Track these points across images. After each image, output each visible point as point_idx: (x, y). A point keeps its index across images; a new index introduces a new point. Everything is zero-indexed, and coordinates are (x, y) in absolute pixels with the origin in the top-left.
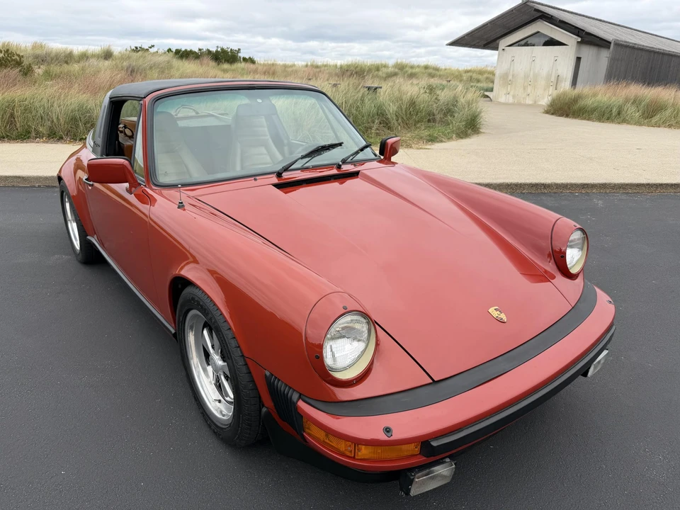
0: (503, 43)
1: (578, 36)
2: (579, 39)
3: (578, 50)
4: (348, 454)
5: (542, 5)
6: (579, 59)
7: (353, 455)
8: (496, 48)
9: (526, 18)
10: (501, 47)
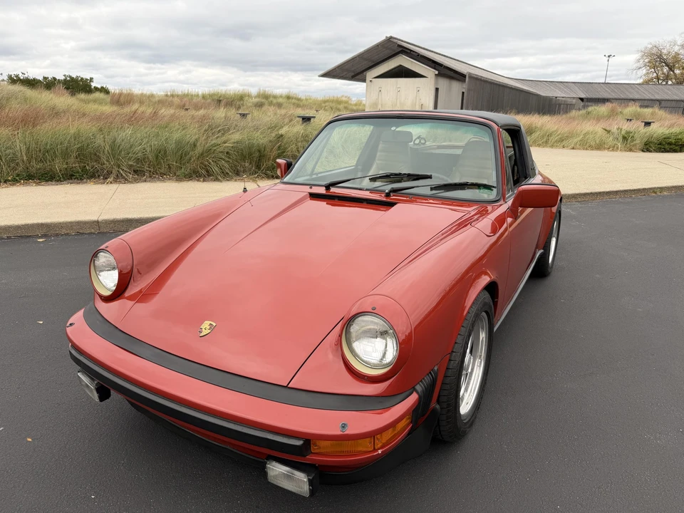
0: (371, 74)
1: (435, 69)
2: (437, 72)
3: (436, 83)
5: (402, 41)
6: (437, 89)
8: (364, 80)
9: (388, 53)
10: (368, 79)
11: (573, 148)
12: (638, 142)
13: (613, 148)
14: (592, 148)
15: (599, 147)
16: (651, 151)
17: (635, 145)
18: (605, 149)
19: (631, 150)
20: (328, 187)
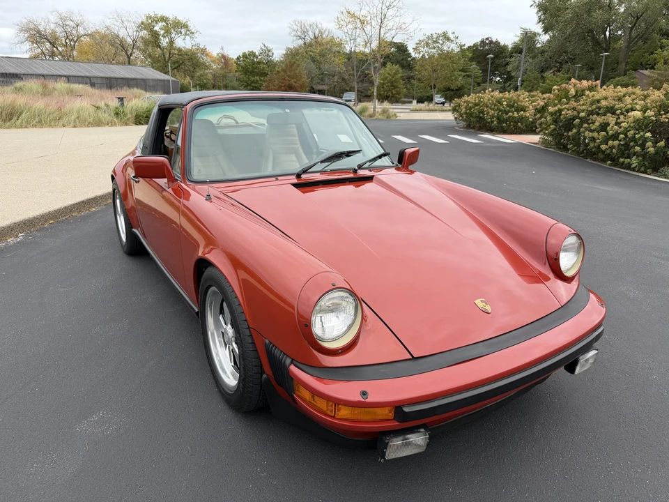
4: (329, 413)
7: (333, 415)
11: (75, 127)
12: (129, 116)
13: (112, 124)
14: (91, 124)
15: (98, 123)
16: (142, 124)
17: (128, 119)
18: (104, 124)
19: (126, 124)
20: (298, 176)
